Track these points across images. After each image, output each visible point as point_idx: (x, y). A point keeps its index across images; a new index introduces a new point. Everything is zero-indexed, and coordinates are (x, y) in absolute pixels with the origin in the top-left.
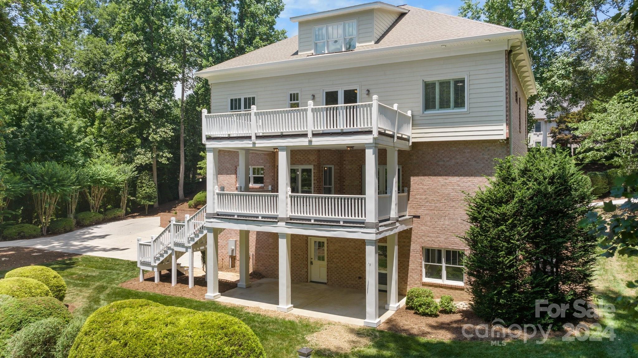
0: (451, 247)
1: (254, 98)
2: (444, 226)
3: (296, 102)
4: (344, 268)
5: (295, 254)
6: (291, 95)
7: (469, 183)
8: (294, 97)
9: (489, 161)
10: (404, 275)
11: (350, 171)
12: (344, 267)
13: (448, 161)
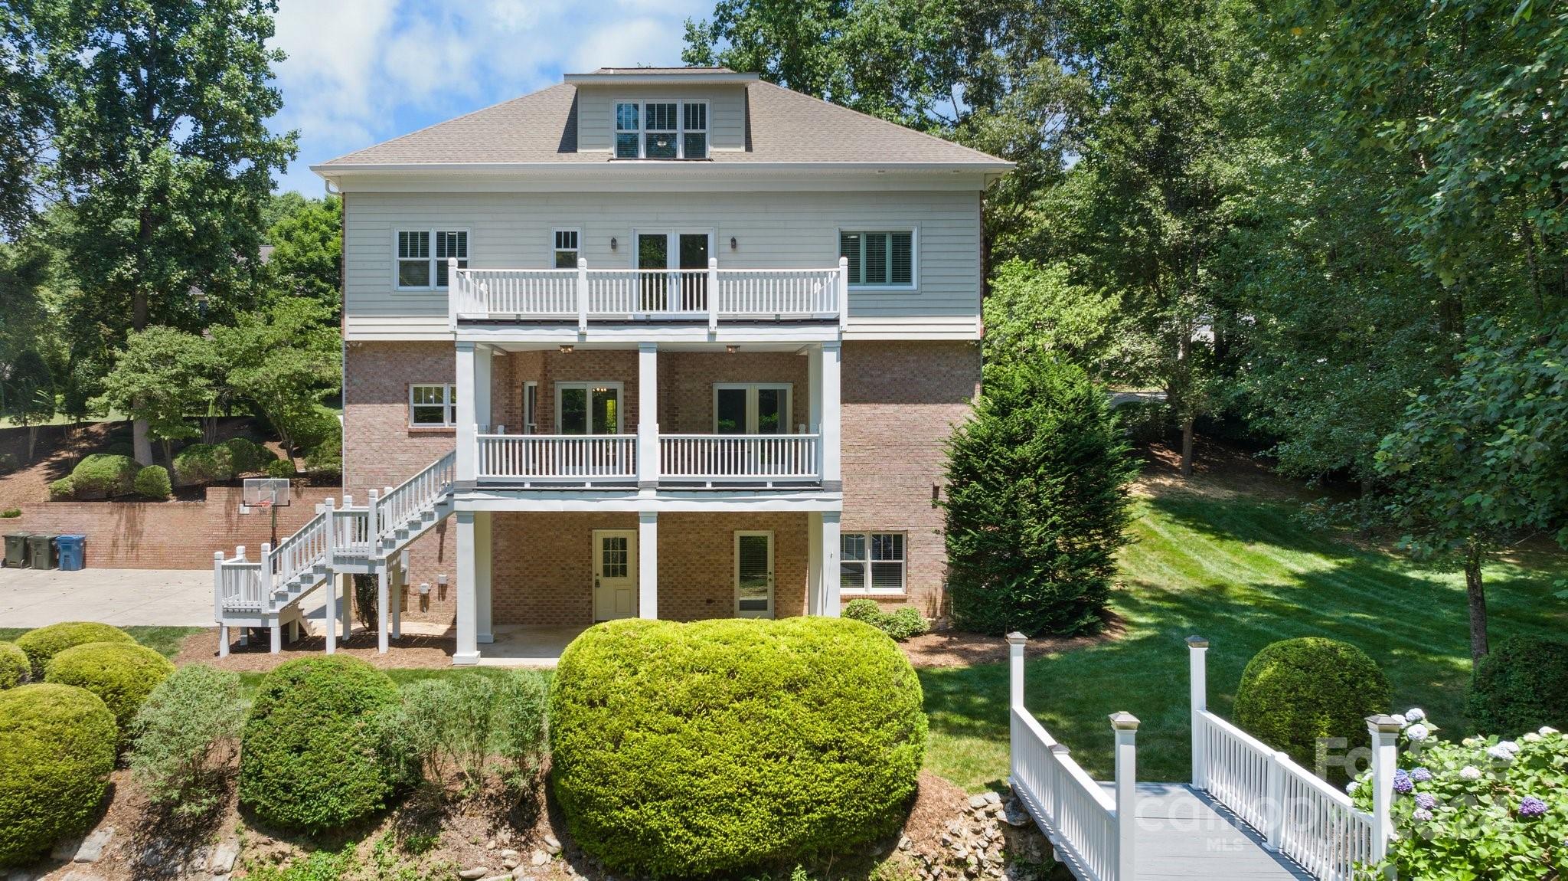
0: (883, 527)
1: (463, 236)
2: (871, 493)
3: (570, 250)
4: (676, 587)
5: (563, 569)
6: (559, 234)
7: (915, 415)
8: (566, 239)
9: (948, 376)
10: (797, 586)
11: (689, 394)
12: (675, 583)
13: (879, 376)
